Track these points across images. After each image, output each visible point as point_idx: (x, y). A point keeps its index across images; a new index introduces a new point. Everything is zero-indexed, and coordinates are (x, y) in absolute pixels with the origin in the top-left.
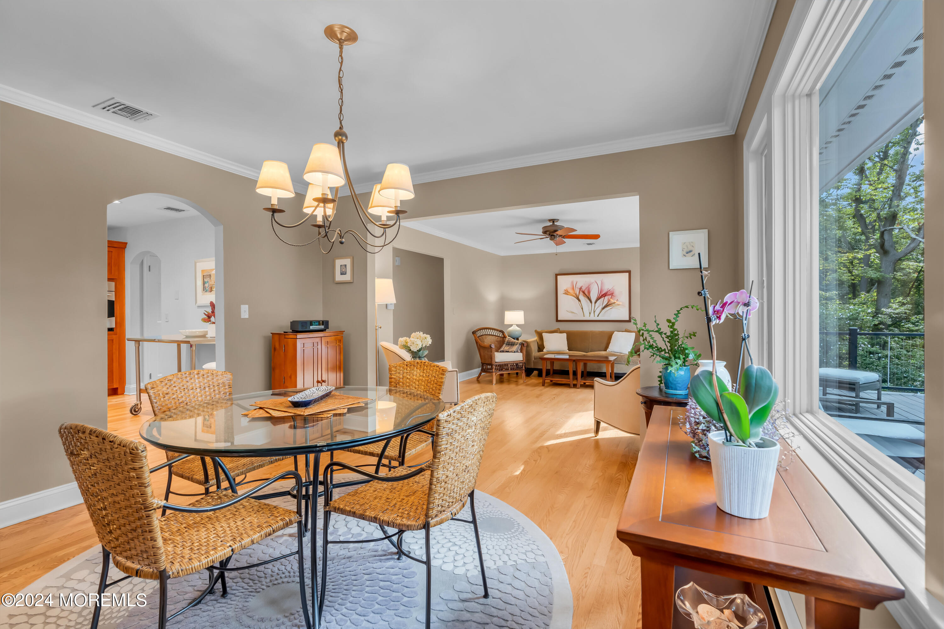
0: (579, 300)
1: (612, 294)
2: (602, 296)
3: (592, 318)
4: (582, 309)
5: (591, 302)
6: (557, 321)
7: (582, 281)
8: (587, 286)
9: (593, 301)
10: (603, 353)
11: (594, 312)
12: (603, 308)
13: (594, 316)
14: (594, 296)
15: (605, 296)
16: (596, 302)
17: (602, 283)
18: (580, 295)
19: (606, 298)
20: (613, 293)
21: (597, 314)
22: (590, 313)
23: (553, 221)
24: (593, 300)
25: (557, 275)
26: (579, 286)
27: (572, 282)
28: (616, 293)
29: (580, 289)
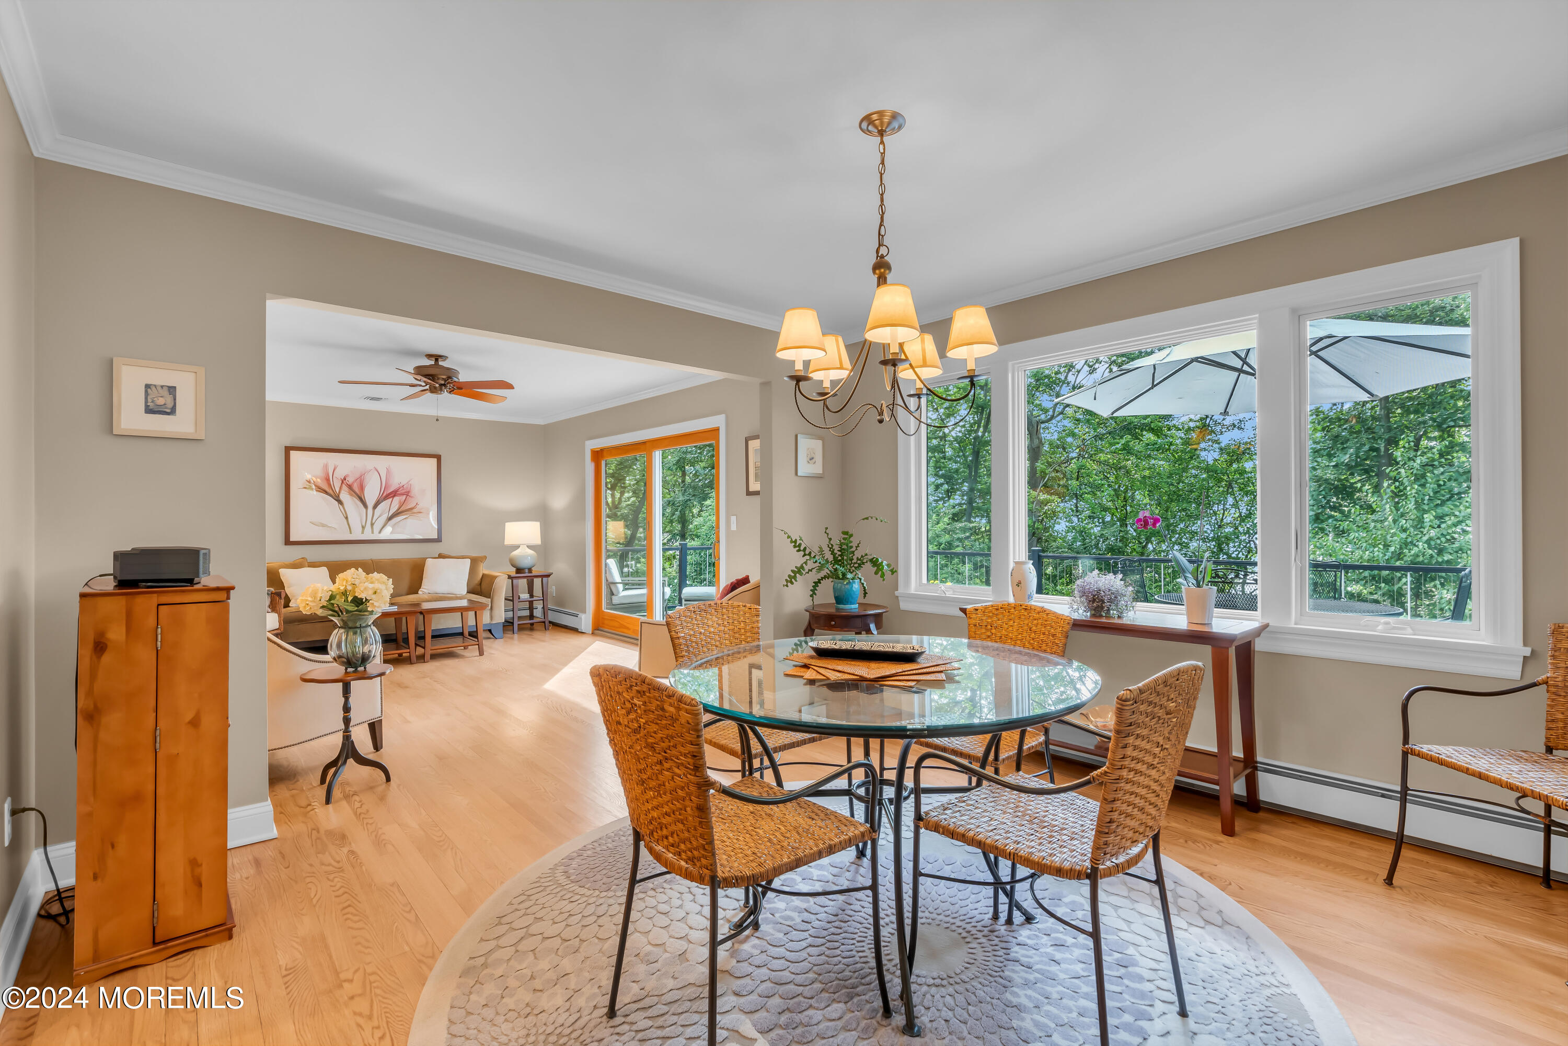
0: (340, 502)
1: (407, 494)
2: (388, 495)
3: (368, 535)
4: (347, 518)
5: (365, 506)
6: (288, 542)
7: (346, 466)
8: (358, 475)
9: (370, 504)
10: (412, 598)
11: (372, 524)
12: (390, 519)
13: (373, 533)
14: (371, 495)
15: (393, 497)
16: (375, 507)
17: (388, 472)
18: (342, 492)
19: (397, 499)
20: (409, 492)
21: (377, 527)
22: (363, 527)
23: (437, 358)
24: (370, 502)
25: (288, 449)
26: (340, 474)
27: (326, 467)
28: (415, 491)
29: (343, 481)
